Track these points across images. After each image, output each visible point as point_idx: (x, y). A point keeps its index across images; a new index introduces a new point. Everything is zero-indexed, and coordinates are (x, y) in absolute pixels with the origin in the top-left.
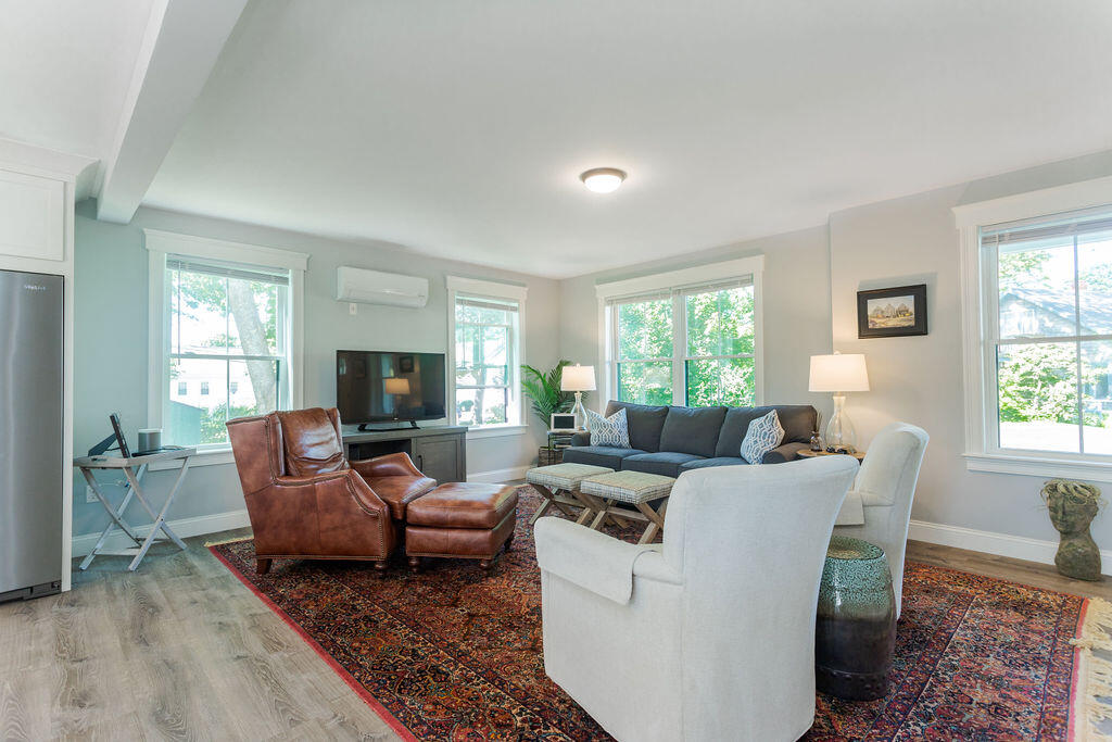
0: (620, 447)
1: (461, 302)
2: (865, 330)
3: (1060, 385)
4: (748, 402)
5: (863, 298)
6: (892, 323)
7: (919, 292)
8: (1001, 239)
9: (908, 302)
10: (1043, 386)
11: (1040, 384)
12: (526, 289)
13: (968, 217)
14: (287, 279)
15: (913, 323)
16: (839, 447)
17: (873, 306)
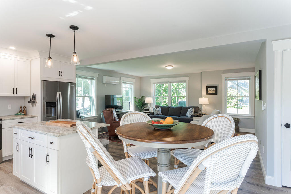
0: (160, 115)
1: (123, 83)
2: (208, 93)
3: (234, 99)
4: (187, 106)
5: (207, 87)
6: (212, 92)
7: (216, 87)
8: (228, 80)
9: (214, 89)
10: (231, 100)
11: (231, 99)
12: (135, 79)
13: (224, 76)
14: (94, 79)
15: (215, 92)
16: (204, 114)
17: (209, 89)
